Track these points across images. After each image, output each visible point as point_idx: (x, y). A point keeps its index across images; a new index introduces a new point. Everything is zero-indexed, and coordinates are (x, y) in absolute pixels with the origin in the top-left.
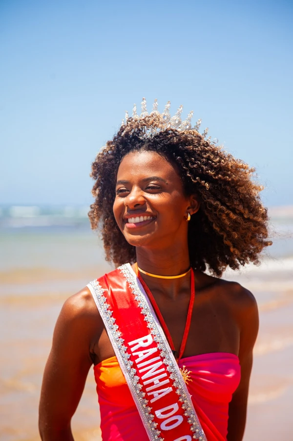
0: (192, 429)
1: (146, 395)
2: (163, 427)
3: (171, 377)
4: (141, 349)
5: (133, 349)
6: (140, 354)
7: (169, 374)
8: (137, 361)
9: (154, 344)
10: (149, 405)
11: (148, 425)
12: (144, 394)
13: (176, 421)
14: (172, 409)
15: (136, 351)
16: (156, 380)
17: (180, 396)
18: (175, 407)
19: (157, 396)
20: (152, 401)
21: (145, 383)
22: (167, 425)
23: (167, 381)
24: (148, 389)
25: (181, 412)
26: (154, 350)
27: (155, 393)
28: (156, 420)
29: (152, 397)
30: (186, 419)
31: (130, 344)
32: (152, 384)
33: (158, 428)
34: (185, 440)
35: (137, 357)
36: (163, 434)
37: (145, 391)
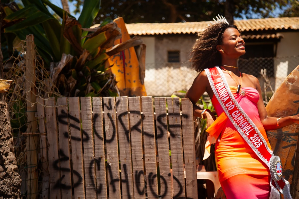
0: (238, 108)
2: (229, 109)
3: (228, 93)
5: (217, 87)
8: (218, 90)
10: (223, 103)
11: (225, 109)
13: (232, 107)
16: (224, 95)
18: (231, 102)
19: (225, 100)
20: (224, 102)
21: (221, 97)
23: (227, 95)
24: (222, 98)
25: (233, 104)
26: (223, 86)
27: (224, 99)
28: (226, 107)
29: (224, 100)
30: (235, 105)
31: (216, 85)
32: (223, 96)
33: (227, 109)
34: (237, 112)
35: (218, 89)
36: (229, 111)
37: (221, 99)
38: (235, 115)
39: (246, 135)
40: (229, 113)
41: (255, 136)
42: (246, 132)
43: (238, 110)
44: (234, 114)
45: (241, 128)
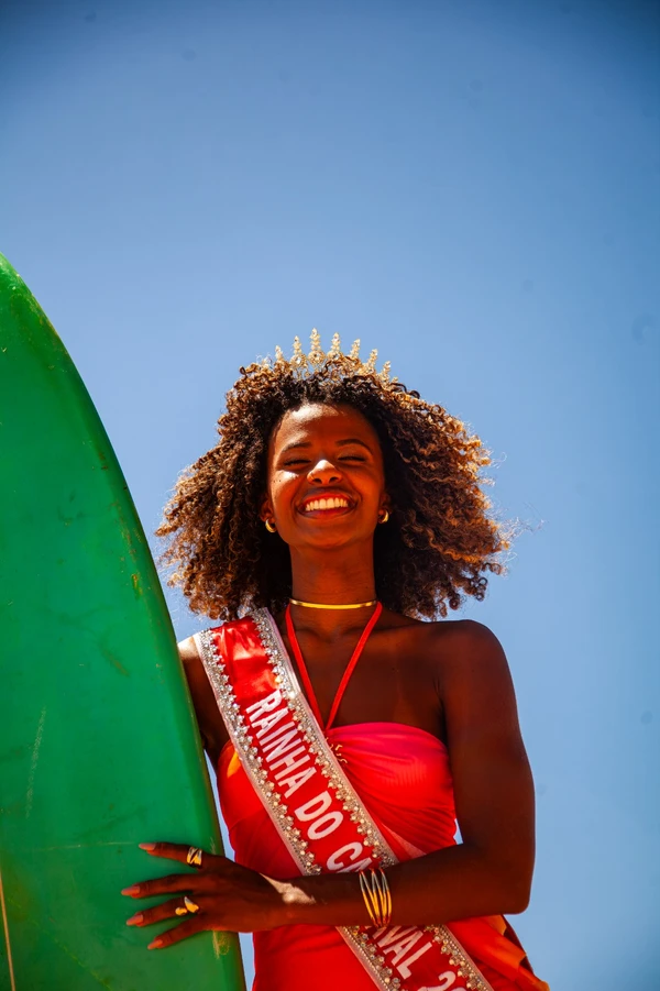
0: (359, 830)
1: (276, 785)
2: (312, 834)
3: (312, 750)
4: (265, 715)
5: (252, 718)
6: (263, 722)
7: (307, 745)
8: (259, 735)
9: (284, 703)
10: (283, 801)
11: (288, 835)
12: (272, 785)
13: (332, 821)
14: (321, 803)
15: (256, 720)
16: (288, 760)
17: (329, 778)
18: (325, 797)
19: (294, 785)
20: (288, 794)
21: (272, 767)
22: (318, 830)
23: (307, 758)
24: (277, 777)
25: (337, 805)
26: (284, 712)
27: (291, 781)
28: (297, 824)
29: (286, 787)
30: (347, 815)
31: (249, 710)
32: (284, 767)
33: (304, 837)
34: (352, 851)
35: (259, 728)
36: (313, 846)
37: (273, 780)
38: (341, 864)
39: (396, 974)
40: (312, 856)
41: (445, 980)
42: (394, 961)
43: (360, 838)
44: (337, 861)
45: (370, 936)
